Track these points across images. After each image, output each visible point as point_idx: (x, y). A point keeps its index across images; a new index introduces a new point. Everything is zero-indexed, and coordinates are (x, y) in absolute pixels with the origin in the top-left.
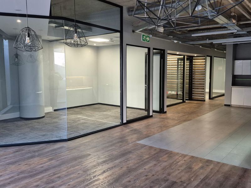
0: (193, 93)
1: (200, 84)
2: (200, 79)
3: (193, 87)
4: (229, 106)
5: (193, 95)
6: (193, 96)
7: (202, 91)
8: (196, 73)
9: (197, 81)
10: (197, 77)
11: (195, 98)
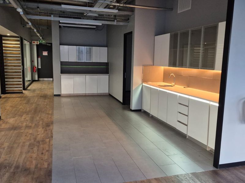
0: (7, 84)
1: (16, 72)
2: (14, 66)
3: (6, 76)
4: (59, 95)
5: (6, 86)
6: (7, 88)
7: (19, 81)
8: (9, 58)
9: (11, 69)
10: (10, 63)
11: (10, 90)
